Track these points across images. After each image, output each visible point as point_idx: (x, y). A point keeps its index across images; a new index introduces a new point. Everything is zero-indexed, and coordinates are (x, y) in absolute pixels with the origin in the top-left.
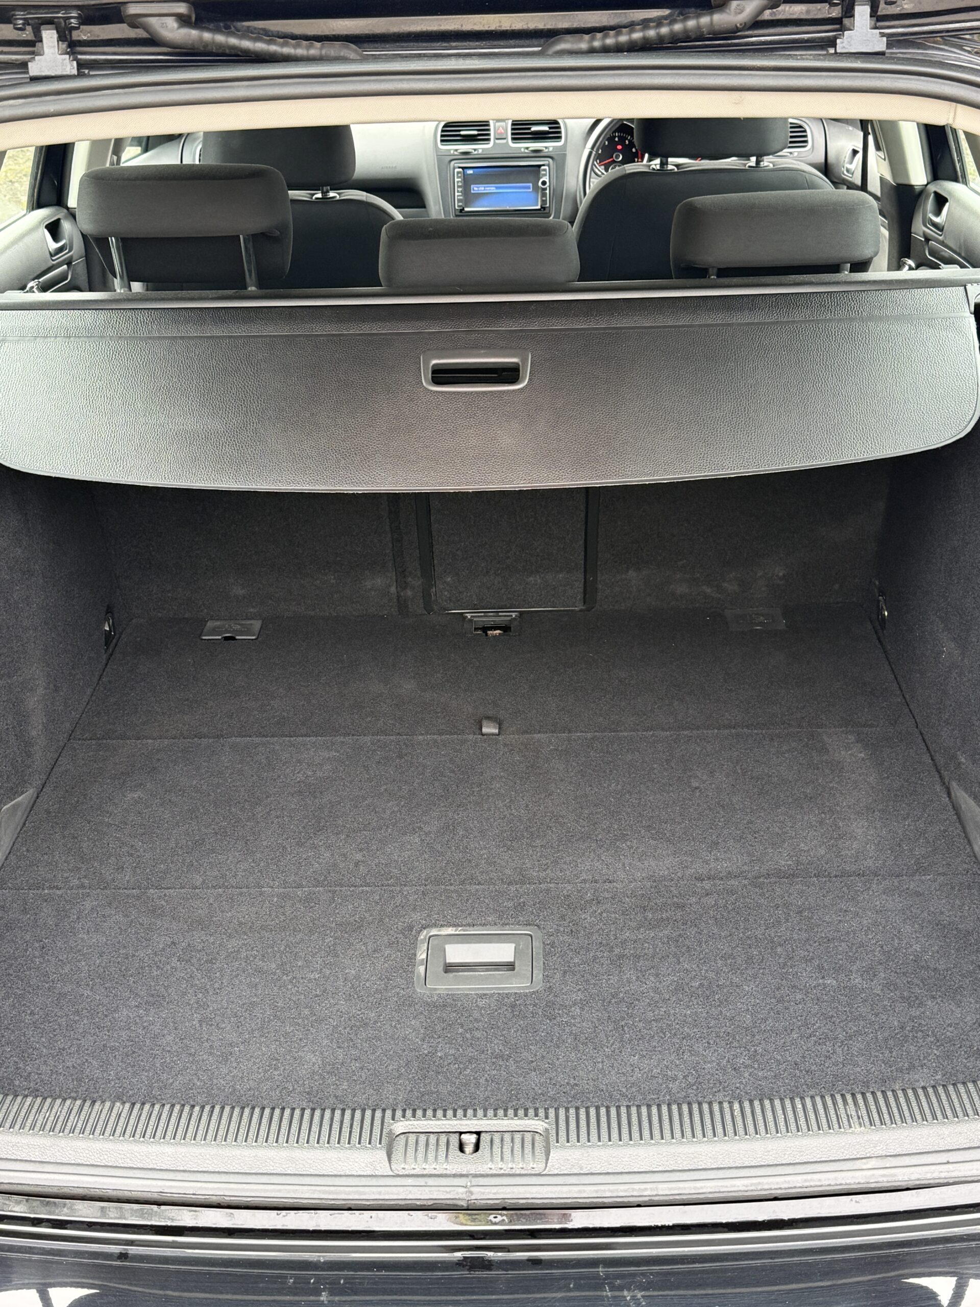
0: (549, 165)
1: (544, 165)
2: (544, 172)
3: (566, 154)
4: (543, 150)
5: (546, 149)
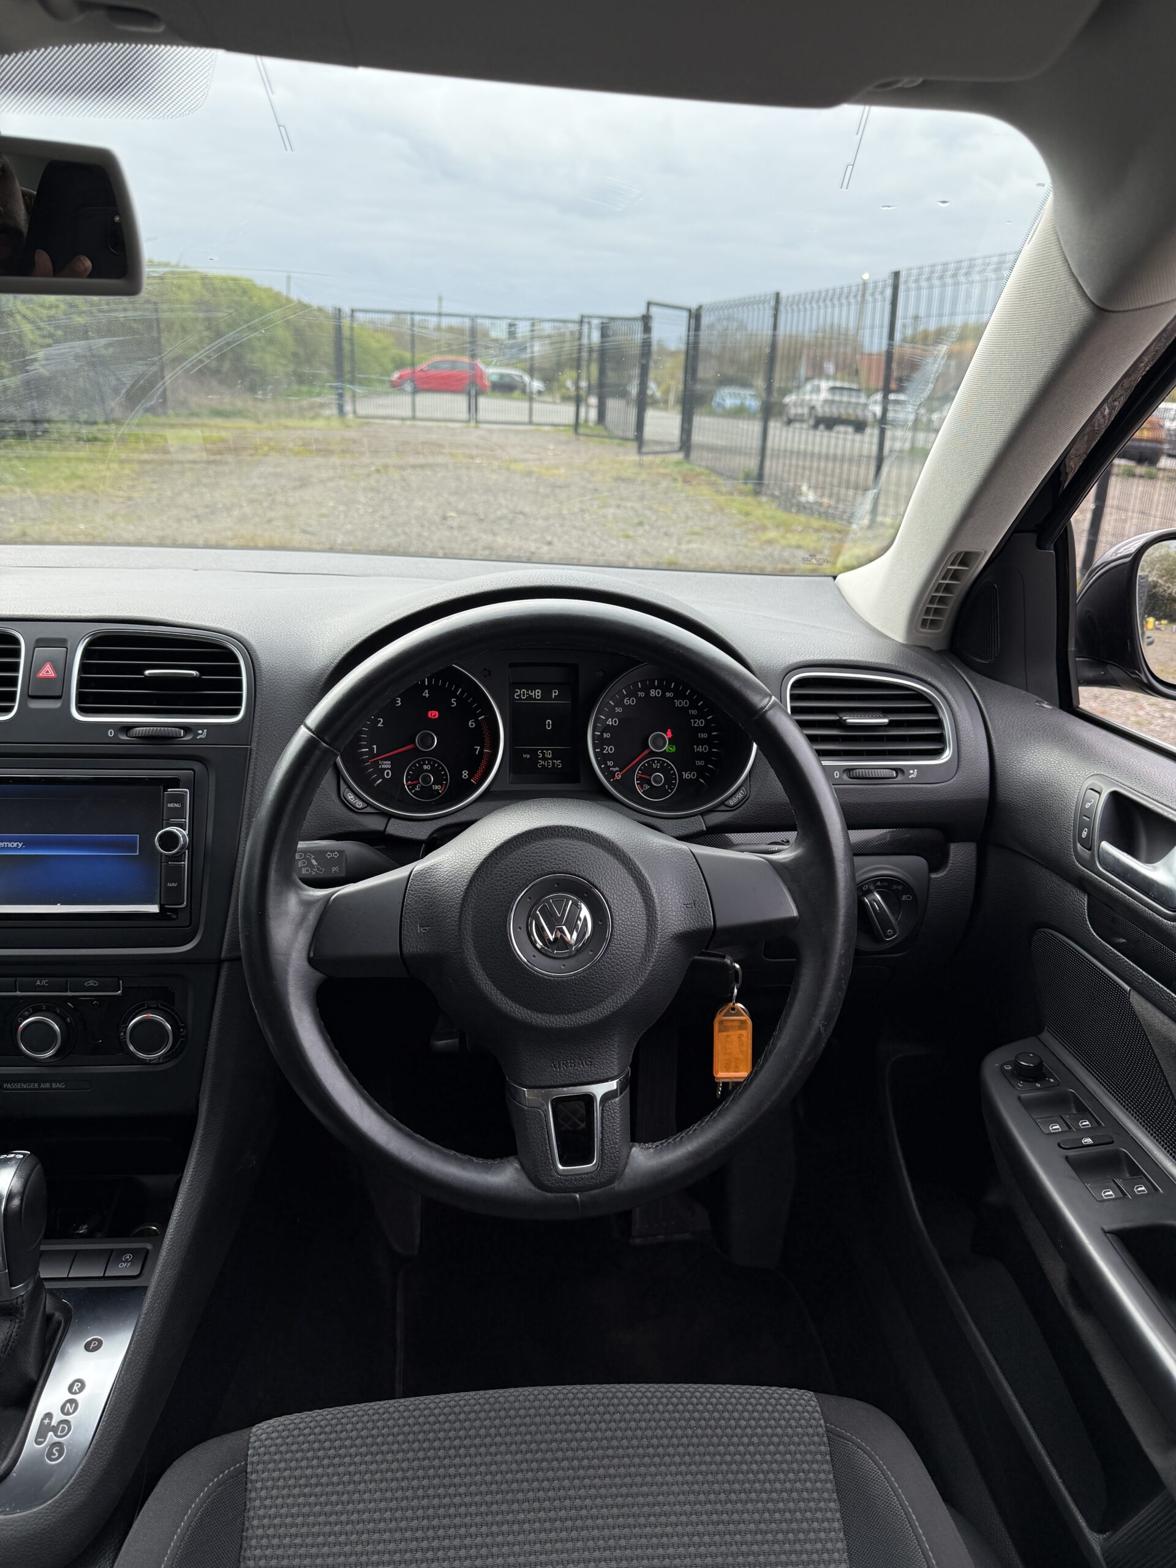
0: (193, 785)
1: (175, 782)
2: (177, 805)
3: (251, 750)
4: (178, 736)
5: (186, 733)
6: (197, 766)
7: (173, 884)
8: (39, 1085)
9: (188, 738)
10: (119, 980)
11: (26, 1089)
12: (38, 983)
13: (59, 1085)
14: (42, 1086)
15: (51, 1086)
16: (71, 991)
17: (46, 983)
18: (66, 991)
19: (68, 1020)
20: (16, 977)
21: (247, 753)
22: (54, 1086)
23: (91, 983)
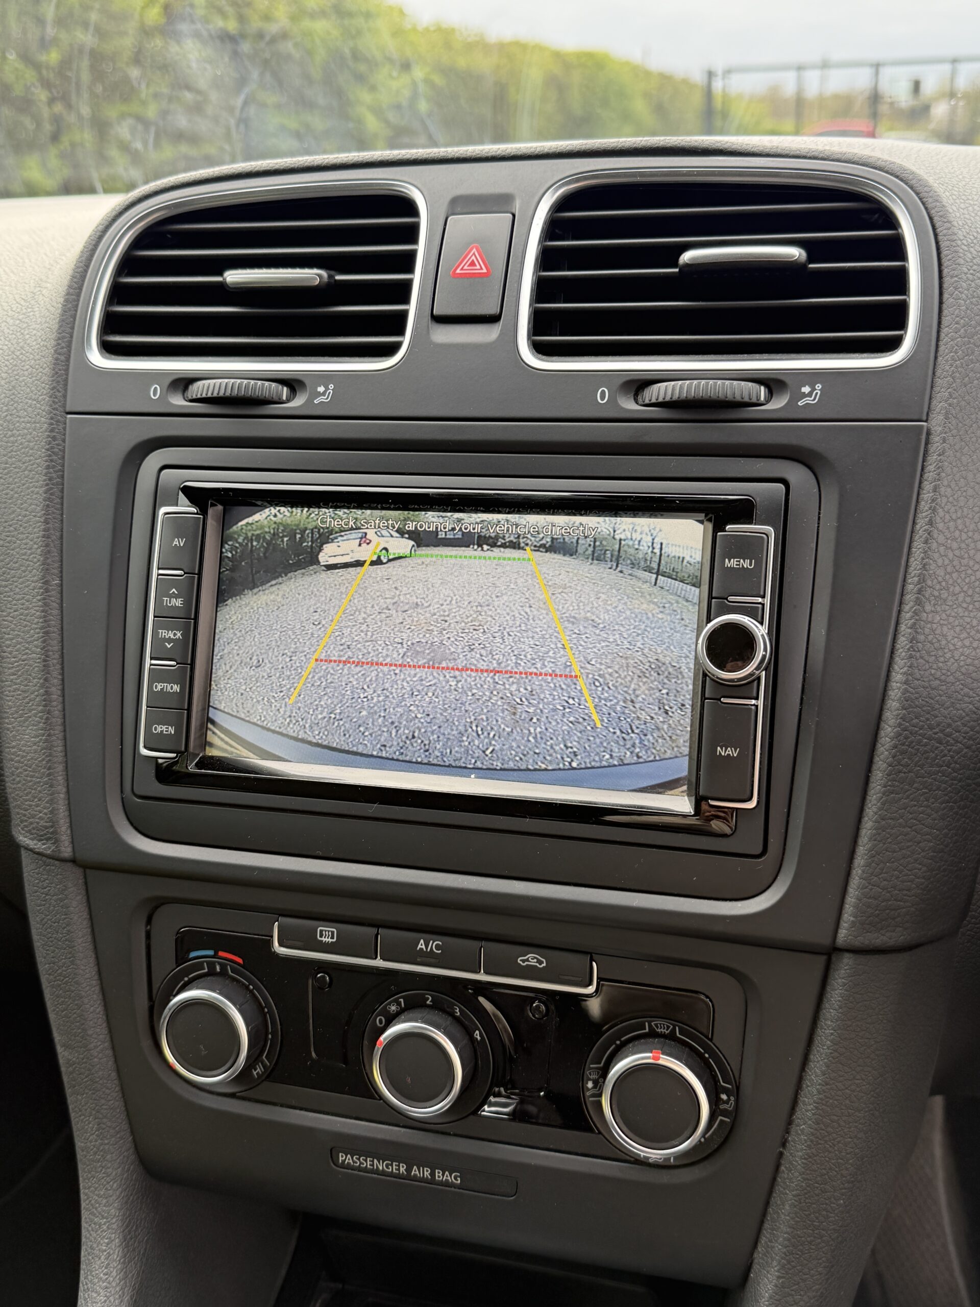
0: (783, 518)
1: (743, 510)
2: (746, 564)
3: (929, 433)
4: (754, 400)
5: (771, 393)
6: (796, 474)
7: (729, 751)
8: (409, 1170)
9: (778, 404)
10: (592, 960)
11: (383, 1173)
12: (421, 945)
13: (447, 1177)
14: (415, 1171)
15: (433, 1174)
16: (487, 972)
17: (437, 947)
18: (477, 971)
19: (477, 1035)
20: (378, 926)
21: (919, 440)
22: (438, 1175)
23: (532, 959)
